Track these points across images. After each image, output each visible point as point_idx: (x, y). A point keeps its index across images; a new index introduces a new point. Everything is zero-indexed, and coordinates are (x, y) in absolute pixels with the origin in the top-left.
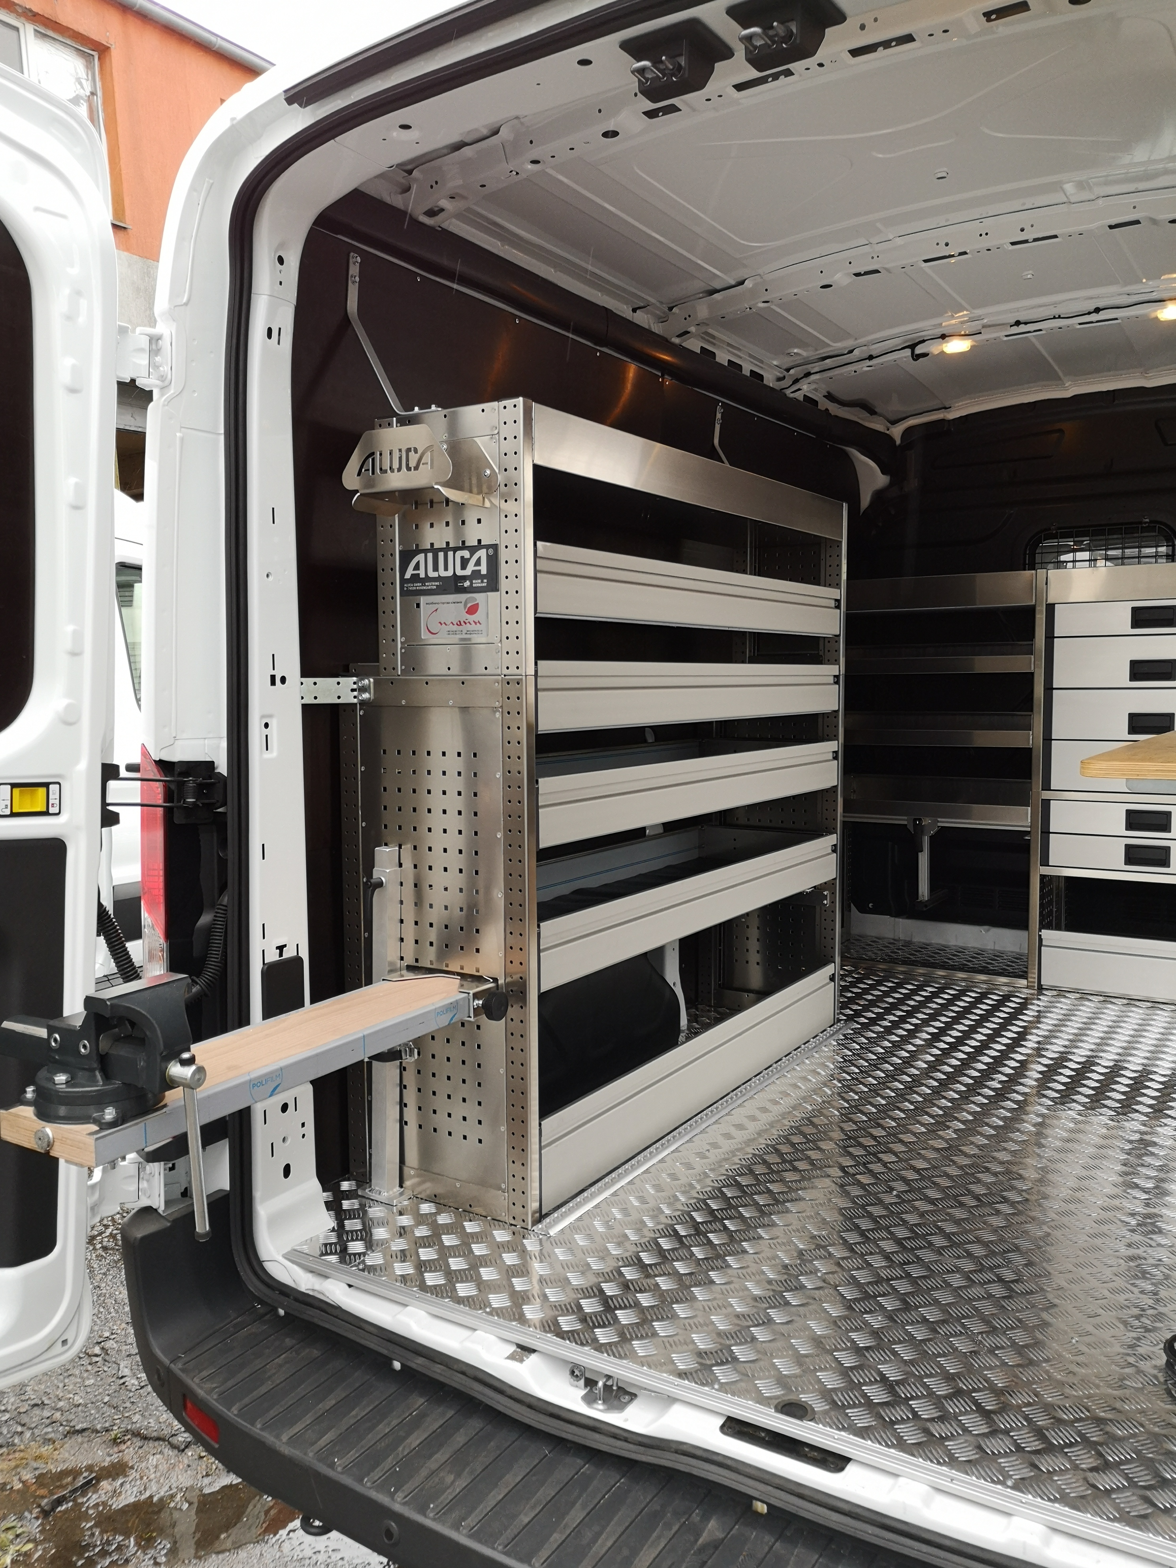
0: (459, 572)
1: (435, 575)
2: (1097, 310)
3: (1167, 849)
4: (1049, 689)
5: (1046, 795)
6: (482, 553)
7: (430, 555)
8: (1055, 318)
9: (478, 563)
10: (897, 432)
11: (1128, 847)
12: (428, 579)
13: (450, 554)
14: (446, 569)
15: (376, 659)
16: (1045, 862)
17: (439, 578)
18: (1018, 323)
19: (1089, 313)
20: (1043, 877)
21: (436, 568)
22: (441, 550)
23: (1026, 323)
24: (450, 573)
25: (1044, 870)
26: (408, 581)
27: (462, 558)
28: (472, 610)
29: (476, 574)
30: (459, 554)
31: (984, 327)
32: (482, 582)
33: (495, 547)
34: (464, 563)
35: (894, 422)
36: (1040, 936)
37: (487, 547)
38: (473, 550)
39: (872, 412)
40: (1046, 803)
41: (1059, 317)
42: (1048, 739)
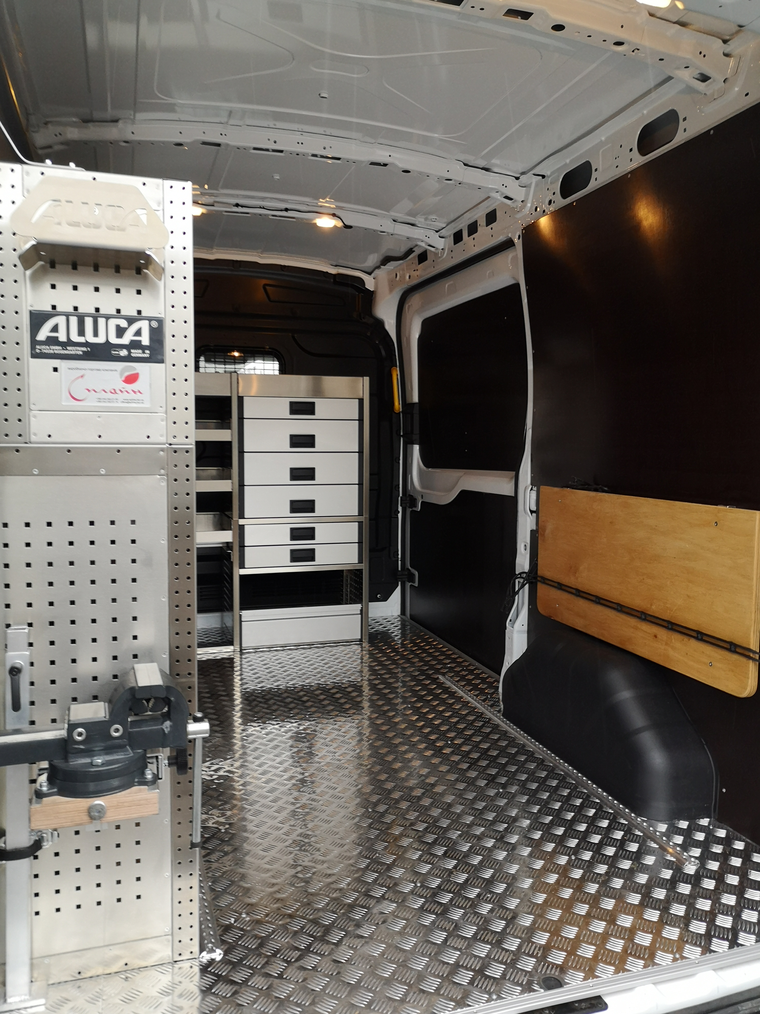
0: (114, 340)
1: (81, 340)
2: (286, 210)
3: (313, 550)
4: (241, 452)
5: (241, 522)
6: (144, 325)
7: (74, 321)
8: (261, 208)
9: (138, 333)
11: (292, 551)
12: (70, 343)
13: (101, 322)
14: (96, 334)
16: (242, 566)
17: (87, 344)
18: (237, 205)
19: (281, 210)
20: (242, 577)
21: (81, 332)
22: (89, 315)
23: (242, 206)
24: (101, 339)
25: (243, 572)
26: (41, 343)
27: (118, 327)
28: (131, 379)
29: (135, 345)
30: (113, 323)
31: (215, 202)
32: (144, 353)
33: (160, 321)
34: (120, 332)
36: (241, 615)
37: (150, 319)
38: (131, 321)
40: (242, 528)
41: (264, 208)
42: (242, 485)
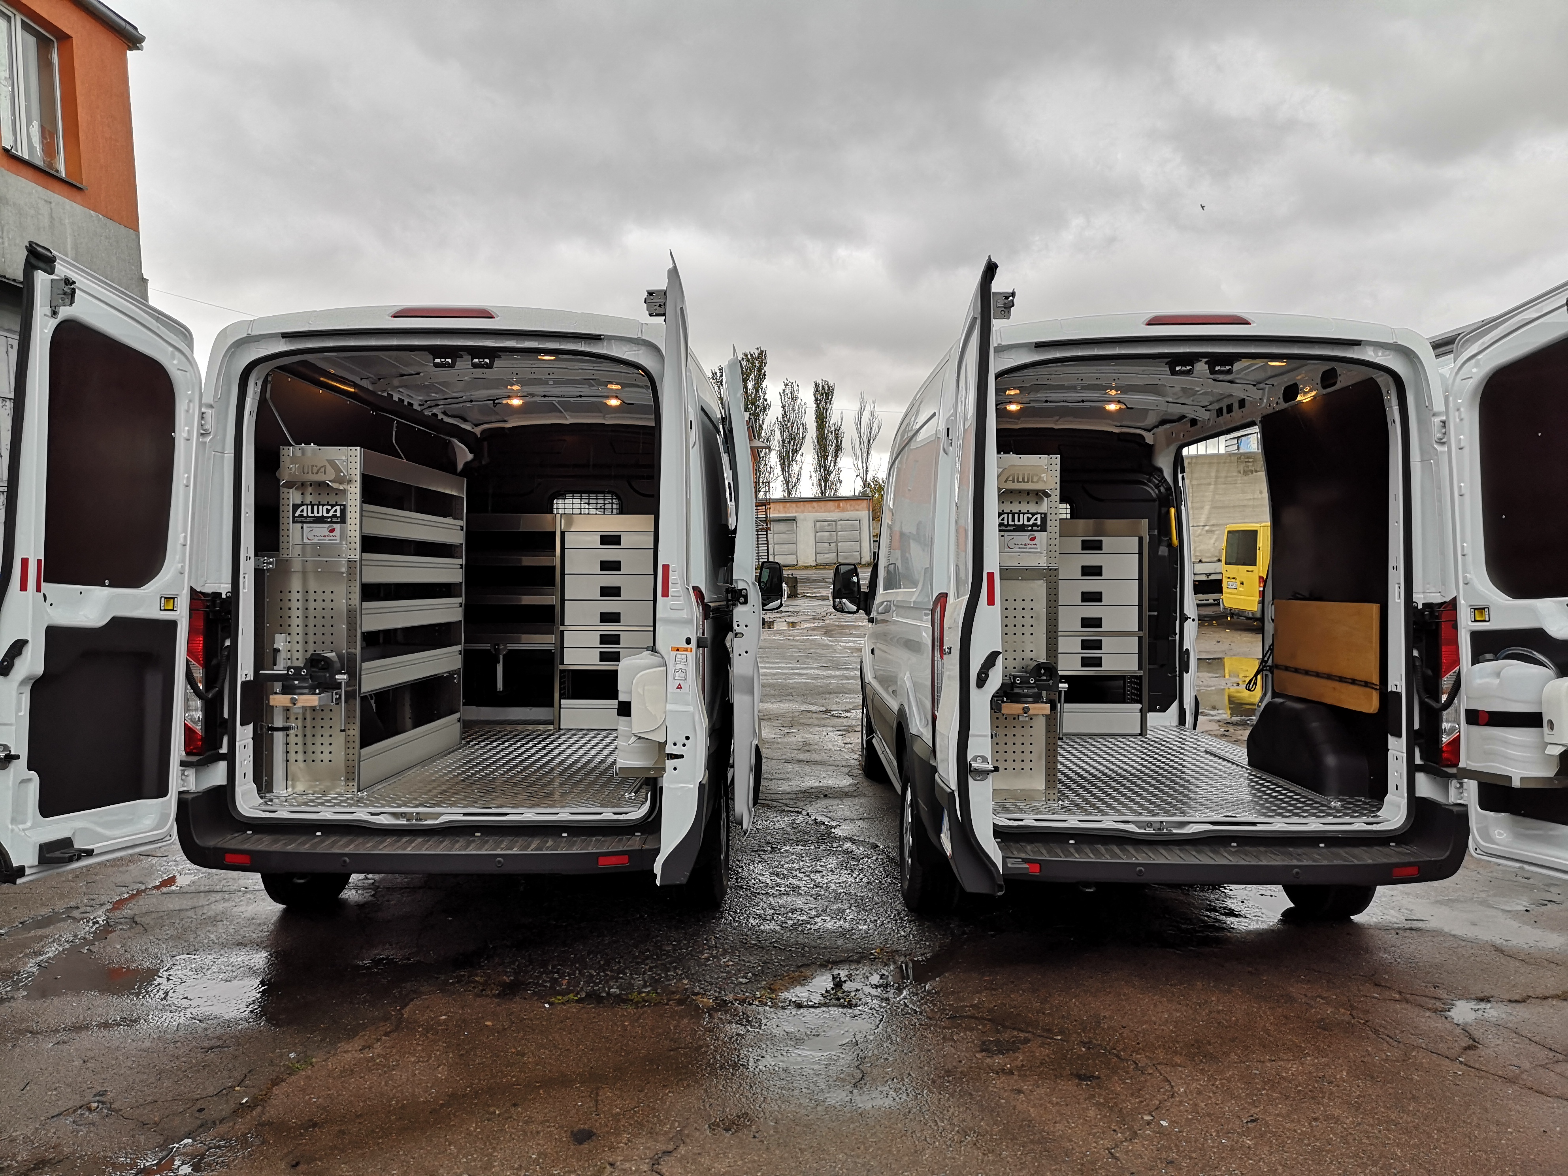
0: (325, 514)
1: (313, 515)
2: (581, 396)
4: (563, 574)
5: (562, 628)
6: (338, 508)
7: (310, 507)
8: (563, 396)
9: (335, 511)
10: (478, 431)
11: (601, 653)
12: (307, 517)
13: (321, 507)
14: (318, 512)
15: (278, 550)
16: (562, 663)
17: (315, 517)
18: (545, 396)
19: (578, 397)
20: (561, 671)
21: (313, 512)
22: (316, 505)
23: (549, 397)
24: (320, 515)
25: (561, 667)
26: (296, 517)
27: (327, 509)
28: (332, 531)
29: (334, 516)
30: (325, 507)
31: (529, 396)
32: (337, 519)
33: (343, 505)
34: (328, 511)
35: (477, 425)
36: (560, 703)
37: (340, 505)
38: (333, 506)
39: (465, 420)
40: (562, 632)
